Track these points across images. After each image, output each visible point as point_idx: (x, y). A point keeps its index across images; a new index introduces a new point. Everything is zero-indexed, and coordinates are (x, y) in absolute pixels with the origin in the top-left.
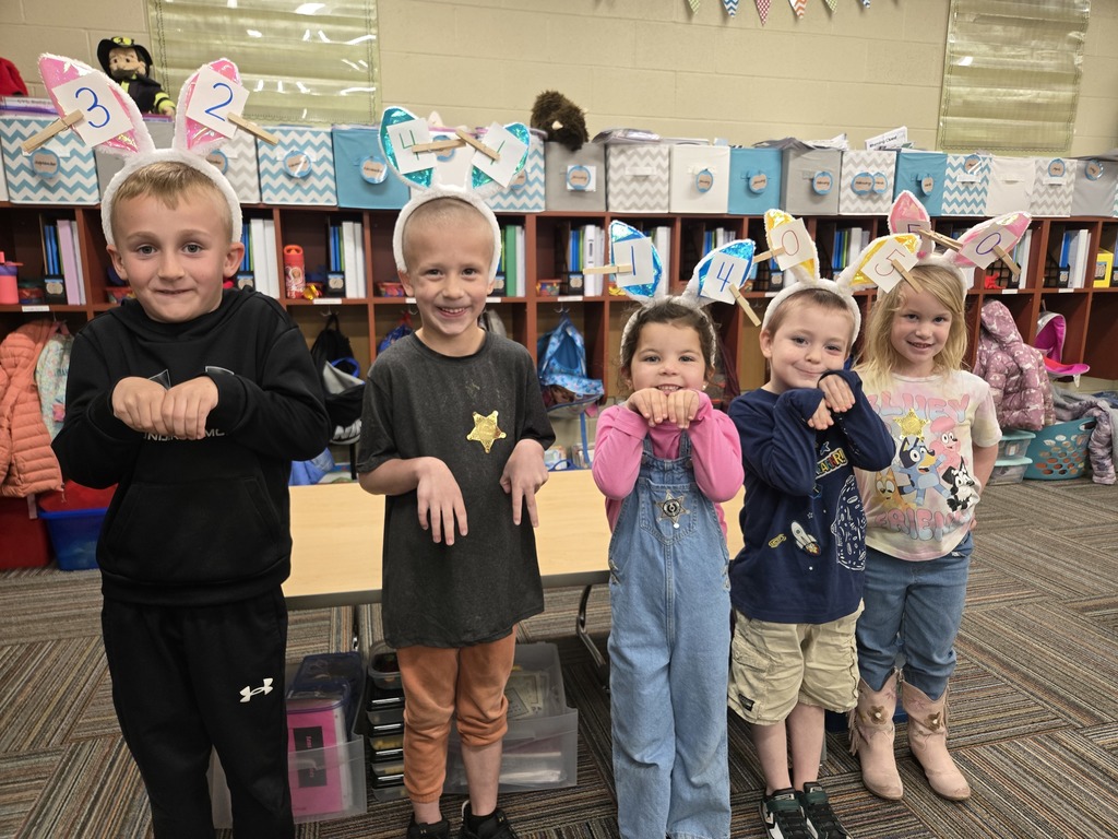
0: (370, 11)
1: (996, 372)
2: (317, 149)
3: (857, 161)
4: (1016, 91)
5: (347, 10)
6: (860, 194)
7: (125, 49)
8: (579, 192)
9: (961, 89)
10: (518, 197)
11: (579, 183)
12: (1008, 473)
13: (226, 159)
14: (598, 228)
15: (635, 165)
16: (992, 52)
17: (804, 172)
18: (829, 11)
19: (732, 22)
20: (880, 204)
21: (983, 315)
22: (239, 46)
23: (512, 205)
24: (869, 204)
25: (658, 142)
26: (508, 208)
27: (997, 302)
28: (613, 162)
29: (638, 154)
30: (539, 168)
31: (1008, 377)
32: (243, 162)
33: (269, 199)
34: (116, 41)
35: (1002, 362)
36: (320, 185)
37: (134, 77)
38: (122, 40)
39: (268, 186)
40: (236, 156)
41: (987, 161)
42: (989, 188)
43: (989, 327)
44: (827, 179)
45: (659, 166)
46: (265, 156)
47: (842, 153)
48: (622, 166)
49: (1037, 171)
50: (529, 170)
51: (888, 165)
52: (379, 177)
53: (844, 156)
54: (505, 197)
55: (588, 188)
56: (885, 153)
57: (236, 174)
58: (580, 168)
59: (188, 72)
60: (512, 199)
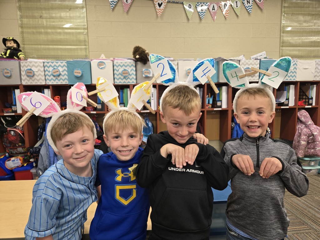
0: (85, 25)
1: (304, 135)
2: (62, 67)
3: (245, 64)
4: (309, 38)
5: (78, 25)
7: (10, 40)
8: (147, 77)
9: (288, 38)
10: (127, 79)
11: (147, 75)
12: (311, 171)
13: (34, 72)
14: (155, 89)
16: (299, 25)
18: (237, 16)
19: (203, 21)
20: (254, 78)
21: (299, 115)
22: (46, 38)
23: (124, 82)
24: (250, 78)
25: (173, 60)
26: (123, 83)
27: (304, 110)
30: (133, 70)
31: (308, 137)
32: (40, 72)
33: (48, 83)
34: (8, 38)
35: (306, 131)
36: (63, 78)
37: (12, 48)
38: (9, 38)
39: (48, 79)
40: (37, 71)
41: (296, 62)
42: (297, 71)
43: (301, 119)
46: (47, 70)
49: (316, 65)
50: (129, 71)
51: (257, 65)
52: (79, 75)
53: (240, 62)
54: (122, 79)
55: (150, 76)
56: (255, 61)
57: (38, 76)
58: (147, 70)
59: (31, 46)
60: (124, 80)
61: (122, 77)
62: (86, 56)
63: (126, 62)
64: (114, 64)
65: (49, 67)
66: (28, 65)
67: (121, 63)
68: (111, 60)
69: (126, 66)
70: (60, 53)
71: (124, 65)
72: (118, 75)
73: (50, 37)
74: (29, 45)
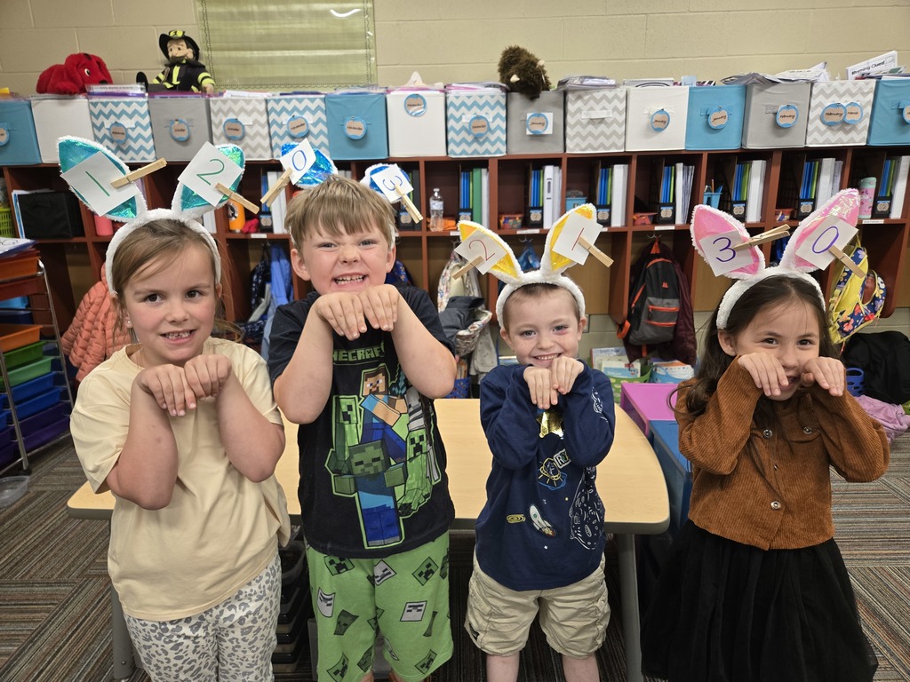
2: (314, 113)
3: (828, 92)
6: (830, 125)
7: (178, 39)
8: (537, 137)
10: (481, 144)
11: (539, 129)
13: (243, 126)
14: (557, 168)
15: (592, 109)
17: (767, 106)
20: (853, 134)
22: (264, 29)
23: (475, 151)
24: (841, 135)
25: (615, 86)
26: (472, 154)
28: (570, 107)
29: (594, 99)
30: (500, 117)
32: (257, 128)
33: (277, 155)
34: (172, 34)
36: (316, 143)
37: (184, 62)
38: (176, 32)
39: (277, 146)
40: (251, 124)
44: (792, 112)
45: (615, 109)
46: (274, 121)
47: (812, 84)
48: (579, 110)
50: (490, 120)
51: (864, 94)
52: (359, 134)
53: (814, 88)
54: (469, 144)
55: (545, 133)
56: (862, 82)
57: (253, 138)
58: (539, 115)
59: (226, 54)
60: (475, 146)
61: (470, 139)
62: (369, 77)
63: (482, 93)
64: (448, 102)
65: (279, 114)
66: (230, 110)
67: (469, 97)
68: (441, 91)
69: (481, 107)
70: (301, 72)
71: (475, 104)
72: (458, 133)
73: (274, 27)
74: (222, 49)
